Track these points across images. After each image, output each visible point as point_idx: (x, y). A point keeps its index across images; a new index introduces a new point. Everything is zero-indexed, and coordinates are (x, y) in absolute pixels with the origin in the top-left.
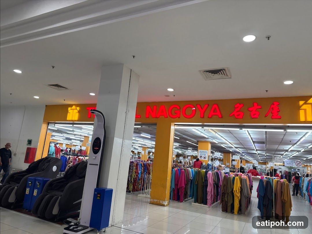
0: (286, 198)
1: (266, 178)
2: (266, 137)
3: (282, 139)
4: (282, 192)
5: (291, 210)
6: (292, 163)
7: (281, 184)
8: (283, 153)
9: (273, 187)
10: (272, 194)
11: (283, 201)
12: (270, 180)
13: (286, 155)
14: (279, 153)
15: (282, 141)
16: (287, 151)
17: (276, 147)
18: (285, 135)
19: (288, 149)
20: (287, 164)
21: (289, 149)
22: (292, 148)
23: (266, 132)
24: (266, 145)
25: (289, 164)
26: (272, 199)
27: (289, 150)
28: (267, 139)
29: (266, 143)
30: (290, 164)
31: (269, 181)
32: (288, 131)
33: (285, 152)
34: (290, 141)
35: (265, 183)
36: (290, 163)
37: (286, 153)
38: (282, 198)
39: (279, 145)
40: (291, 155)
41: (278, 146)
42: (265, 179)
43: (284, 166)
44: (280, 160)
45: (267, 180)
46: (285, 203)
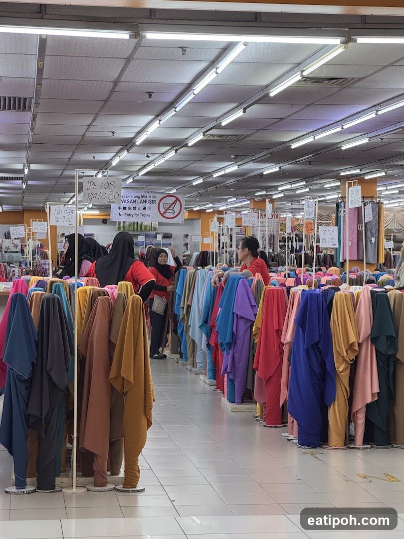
0: (128, 373)
1: (40, 284)
2: (40, 71)
3: (116, 82)
4: (111, 345)
5: (149, 424)
6: (142, 205)
7: (110, 305)
8: (106, 157)
9: (73, 329)
10: (70, 358)
11: (117, 387)
12: (59, 294)
13: (122, 164)
14: (88, 157)
15: (112, 91)
16: (127, 144)
17: (78, 125)
18: (128, 60)
19: (132, 135)
20: (122, 211)
21: (139, 133)
22: (154, 130)
23: (43, 42)
24: (34, 118)
25: (132, 212)
26: (67, 389)
27: (139, 141)
28: (44, 82)
29: (37, 104)
30: (136, 212)
31: (54, 299)
32: (151, 36)
33: (118, 153)
34: (150, 94)
35: (34, 313)
36: (132, 205)
37: (124, 155)
38: (113, 374)
39: (96, 115)
40: (144, 167)
41: (88, 121)
42: (35, 291)
43: (105, 221)
44: (107, 191)
45: (47, 294)
46: (125, 394)
